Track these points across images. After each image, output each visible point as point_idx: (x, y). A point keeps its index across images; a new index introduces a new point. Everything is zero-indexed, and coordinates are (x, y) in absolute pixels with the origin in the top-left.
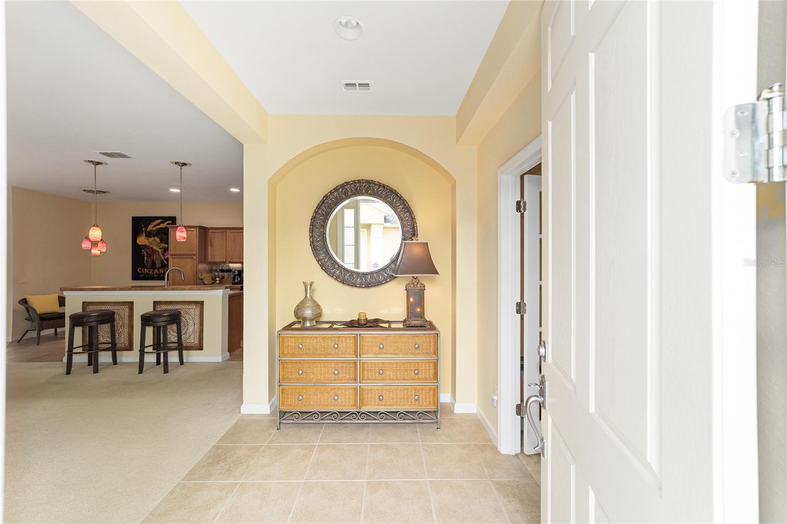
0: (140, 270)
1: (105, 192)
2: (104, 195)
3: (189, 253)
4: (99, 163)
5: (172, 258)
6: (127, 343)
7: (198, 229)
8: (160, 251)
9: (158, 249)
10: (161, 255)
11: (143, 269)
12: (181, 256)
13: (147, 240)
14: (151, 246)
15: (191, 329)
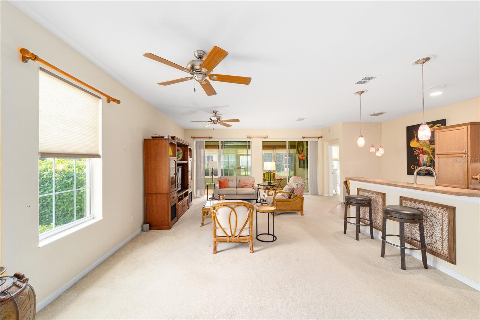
0: (413, 167)
1: (383, 113)
2: (383, 115)
3: (459, 152)
4: (362, 92)
5: (438, 157)
6: (381, 225)
7: (469, 127)
8: (429, 151)
9: (428, 151)
10: (431, 154)
11: (415, 166)
12: (447, 155)
13: (418, 143)
14: (422, 148)
15: (438, 234)
